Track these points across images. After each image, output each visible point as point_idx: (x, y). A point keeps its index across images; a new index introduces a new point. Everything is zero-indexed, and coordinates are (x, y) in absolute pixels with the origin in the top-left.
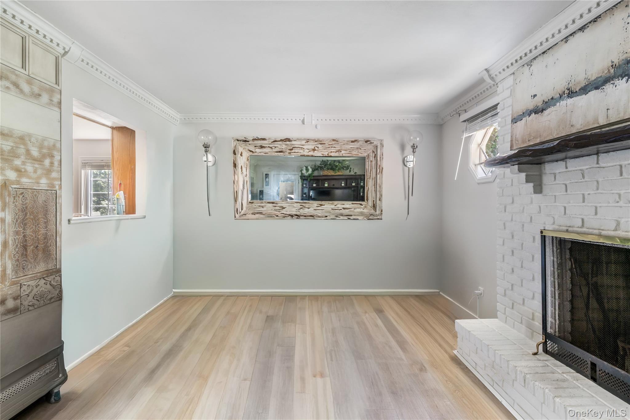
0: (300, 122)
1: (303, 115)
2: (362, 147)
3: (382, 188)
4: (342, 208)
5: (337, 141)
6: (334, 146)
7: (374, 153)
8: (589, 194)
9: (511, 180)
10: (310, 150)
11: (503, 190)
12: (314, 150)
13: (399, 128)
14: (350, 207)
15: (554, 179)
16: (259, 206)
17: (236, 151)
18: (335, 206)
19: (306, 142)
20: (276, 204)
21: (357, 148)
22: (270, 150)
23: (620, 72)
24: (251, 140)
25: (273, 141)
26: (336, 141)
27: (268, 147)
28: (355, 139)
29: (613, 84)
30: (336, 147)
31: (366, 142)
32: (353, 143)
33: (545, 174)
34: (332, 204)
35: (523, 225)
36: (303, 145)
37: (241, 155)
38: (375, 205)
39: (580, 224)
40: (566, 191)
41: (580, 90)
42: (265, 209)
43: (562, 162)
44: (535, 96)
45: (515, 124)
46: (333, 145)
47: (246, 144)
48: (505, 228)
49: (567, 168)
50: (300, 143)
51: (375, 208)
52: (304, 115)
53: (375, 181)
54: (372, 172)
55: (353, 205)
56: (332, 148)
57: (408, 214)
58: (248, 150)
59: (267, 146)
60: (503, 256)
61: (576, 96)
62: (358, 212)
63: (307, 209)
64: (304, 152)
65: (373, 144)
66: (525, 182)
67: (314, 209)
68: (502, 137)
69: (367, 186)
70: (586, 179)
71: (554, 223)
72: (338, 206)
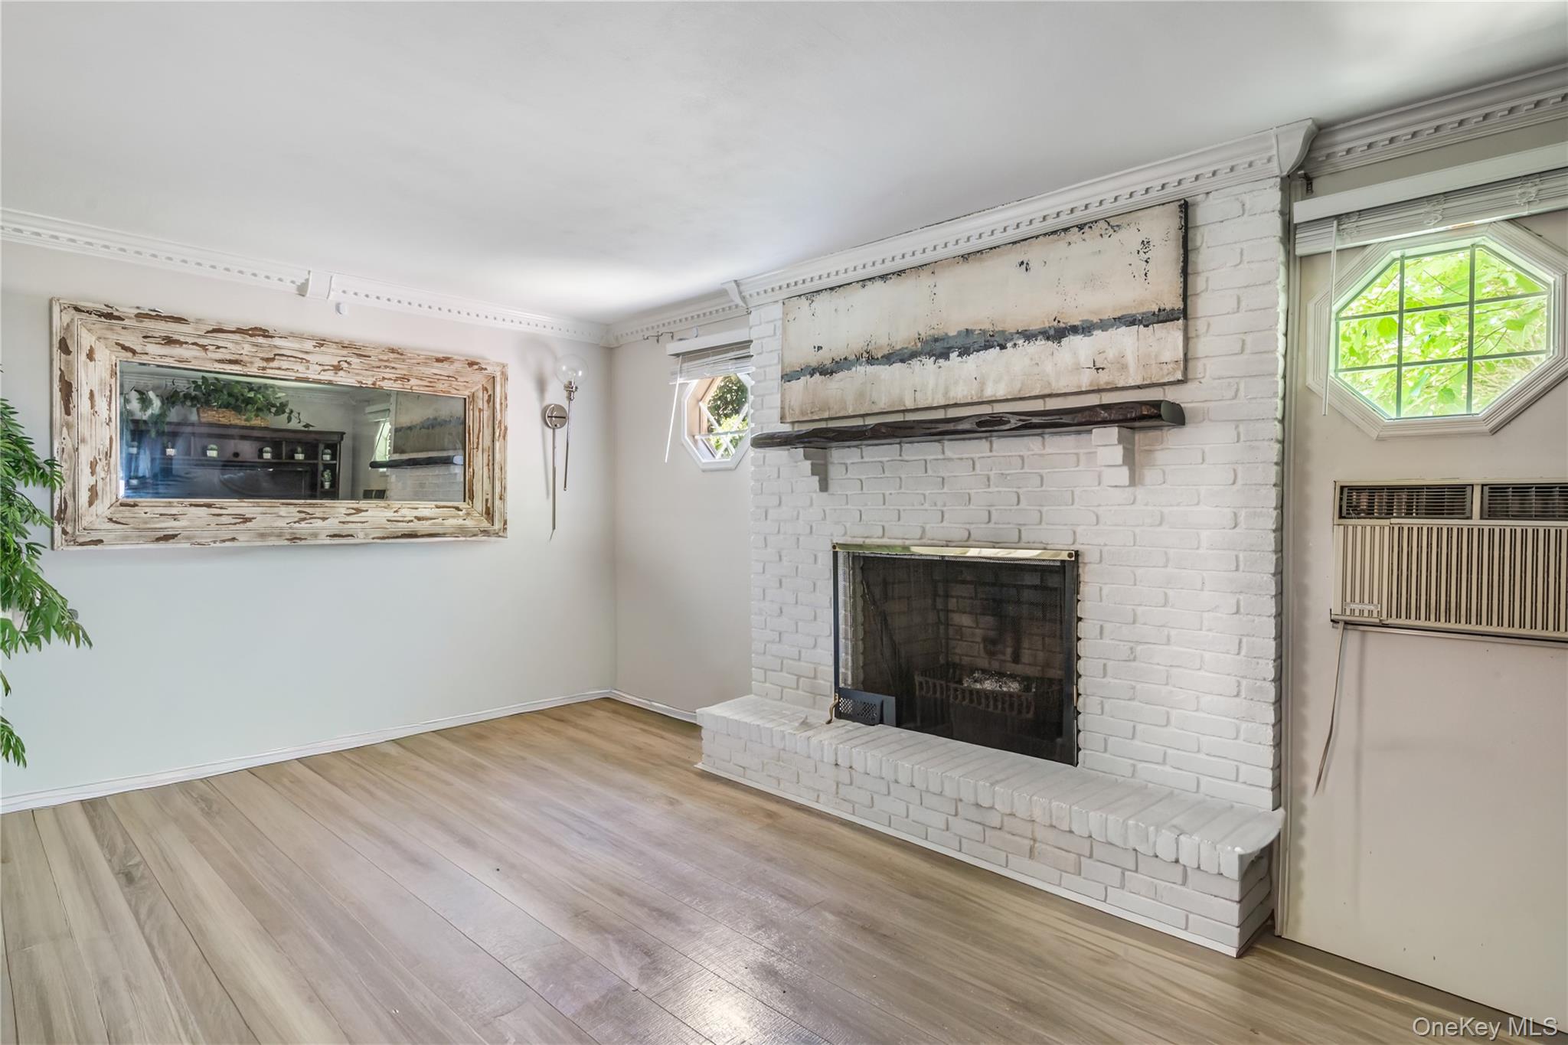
0: (293, 289)
1: (307, 273)
2: (461, 376)
3: (505, 472)
4: (413, 518)
5: (402, 354)
6: (393, 365)
7: (488, 392)
8: (891, 494)
9: (776, 469)
10: (326, 368)
11: (762, 484)
12: (337, 368)
13: (533, 343)
14: (433, 516)
15: (845, 471)
16: (161, 515)
17: (69, 342)
18: (395, 512)
19: (315, 347)
20: (221, 508)
21: (449, 377)
22: (200, 353)
23: (928, 349)
24: (133, 316)
25: (210, 328)
26: (398, 353)
27: (193, 344)
28: (445, 356)
29: (921, 361)
30: (396, 369)
31: (471, 364)
32: (440, 365)
33: (832, 463)
34: (385, 508)
35: (798, 539)
36: (307, 353)
37: (90, 356)
38: (491, 509)
39: (880, 533)
40: (862, 489)
41: (882, 357)
42: (182, 523)
43: (855, 449)
44: (820, 348)
45: (788, 383)
46: (391, 362)
47: (111, 325)
48: (766, 546)
49: (862, 458)
50: (300, 347)
51: (491, 515)
52: (309, 272)
53: (489, 456)
54: (481, 433)
55: (437, 509)
56: (388, 370)
57: (554, 528)
58: (117, 344)
59: (190, 340)
60: (764, 591)
61: (878, 365)
62: (452, 526)
63: (320, 521)
64: (308, 372)
65: (486, 371)
66: (810, 474)
67: (340, 522)
68: (760, 398)
69: (469, 467)
70: (887, 474)
71: (845, 534)
72: (404, 512)
